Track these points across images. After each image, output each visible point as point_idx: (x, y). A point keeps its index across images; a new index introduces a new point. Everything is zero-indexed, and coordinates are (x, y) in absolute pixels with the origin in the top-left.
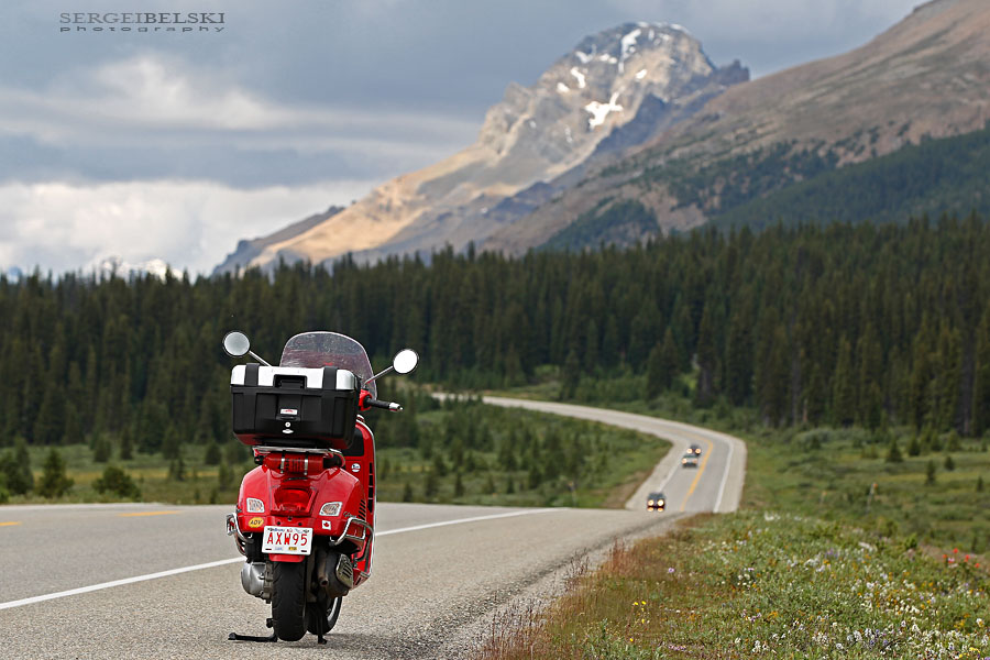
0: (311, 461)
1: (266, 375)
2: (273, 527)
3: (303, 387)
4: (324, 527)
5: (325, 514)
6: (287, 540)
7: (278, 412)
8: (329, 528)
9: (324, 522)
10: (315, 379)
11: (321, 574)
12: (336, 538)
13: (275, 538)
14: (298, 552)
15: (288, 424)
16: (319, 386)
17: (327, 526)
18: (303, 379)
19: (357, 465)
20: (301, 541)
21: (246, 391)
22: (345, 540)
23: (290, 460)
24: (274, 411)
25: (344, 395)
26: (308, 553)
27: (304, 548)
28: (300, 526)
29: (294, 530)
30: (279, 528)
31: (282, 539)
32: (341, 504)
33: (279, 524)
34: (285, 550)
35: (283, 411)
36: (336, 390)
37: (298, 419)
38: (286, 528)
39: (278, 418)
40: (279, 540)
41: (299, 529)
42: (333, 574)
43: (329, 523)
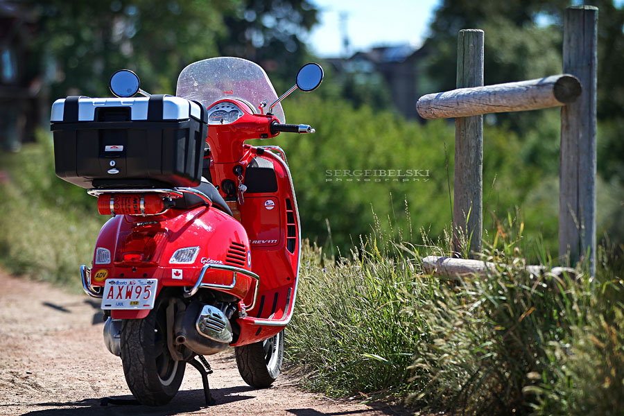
2: (115, 280)
3: (127, 120)
4: (174, 277)
5: (176, 262)
6: (129, 294)
7: (102, 149)
8: (180, 277)
9: (174, 271)
11: (178, 330)
12: (190, 289)
13: (116, 292)
14: (140, 307)
15: (112, 163)
16: (144, 117)
17: (177, 275)
18: (126, 111)
19: (270, 202)
20: (143, 294)
22: (202, 289)
24: (98, 149)
26: (151, 307)
27: (146, 302)
28: (145, 276)
29: (137, 282)
30: (121, 280)
31: (124, 293)
32: (198, 249)
33: (121, 276)
34: (126, 305)
35: (108, 148)
36: (163, 121)
39: (101, 157)
40: (120, 294)
41: (143, 280)
42: (192, 329)
43: (180, 271)
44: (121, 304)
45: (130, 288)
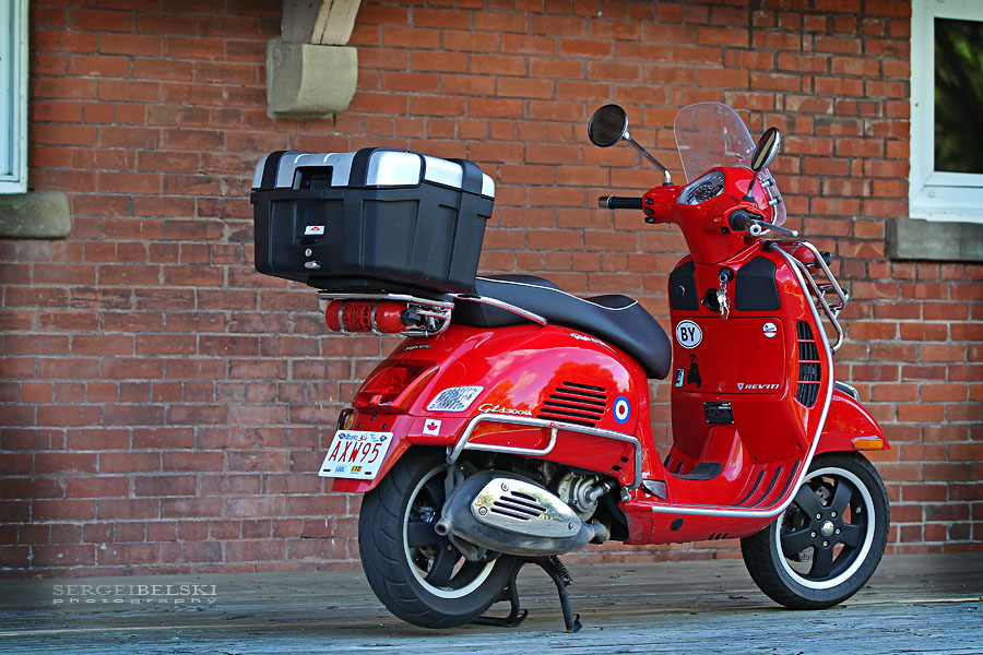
2: (346, 432)
4: (426, 431)
6: (354, 454)
8: (436, 433)
9: (429, 422)
13: (342, 450)
14: (362, 475)
15: (308, 252)
17: (432, 429)
19: (771, 325)
20: (371, 456)
26: (373, 476)
28: (383, 429)
29: (370, 436)
30: (353, 433)
31: (349, 452)
33: (357, 428)
34: (345, 471)
35: (309, 230)
36: (363, 188)
38: (360, 434)
40: (345, 454)
42: (465, 514)
43: (438, 423)
44: (341, 469)
45: (358, 446)
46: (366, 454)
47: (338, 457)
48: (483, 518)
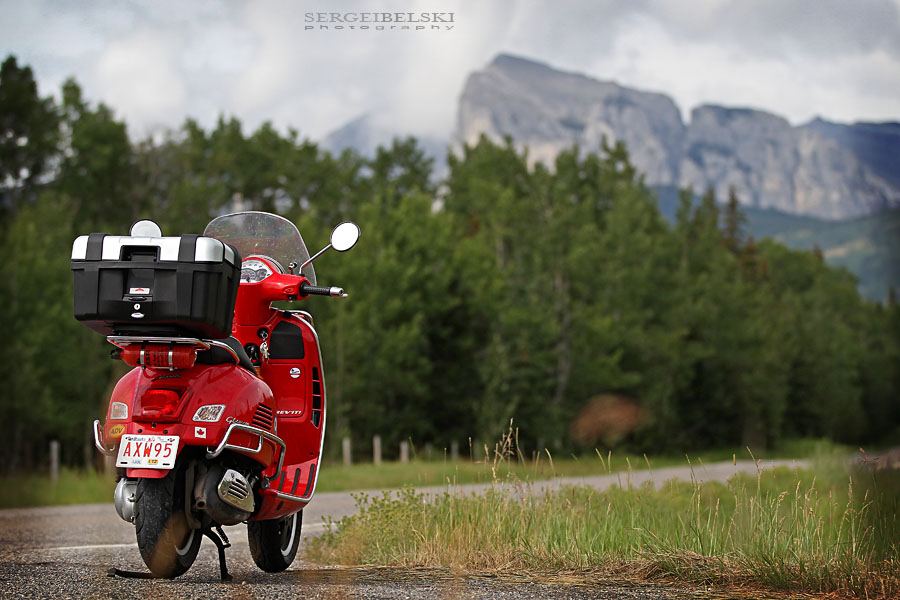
0: (178, 353)
1: (112, 247)
2: (132, 436)
3: (155, 260)
4: (197, 435)
5: (199, 420)
6: (147, 452)
7: (126, 291)
8: (204, 436)
9: (197, 429)
10: (170, 249)
11: (198, 494)
12: (214, 448)
13: (133, 448)
14: (159, 466)
15: (137, 307)
16: (174, 257)
17: (200, 433)
18: (154, 251)
19: (296, 370)
20: (164, 452)
21: (88, 267)
22: (225, 450)
23: (152, 353)
24: (121, 291)
25: (203, 268)
26: (172, 466)
27: (166, 461)
28: (166, 433)
29: (157, 439)
30: (139, 436)
31: (142, 450)
32: (223, 407)
33: (140, 432)
34: (144, 463)
35: (133, 291)
36: (195, 263)
37: (150, 300)
38: (147, 437)
39: (126, 299)
40: (137, 451)
41: (163, 437)
42: (214, 494)
43: (204, 430)
44: (138, 462)
45: (149, 445)
46: (159, 451)
47: (132, 453)
48: (224, 498)
